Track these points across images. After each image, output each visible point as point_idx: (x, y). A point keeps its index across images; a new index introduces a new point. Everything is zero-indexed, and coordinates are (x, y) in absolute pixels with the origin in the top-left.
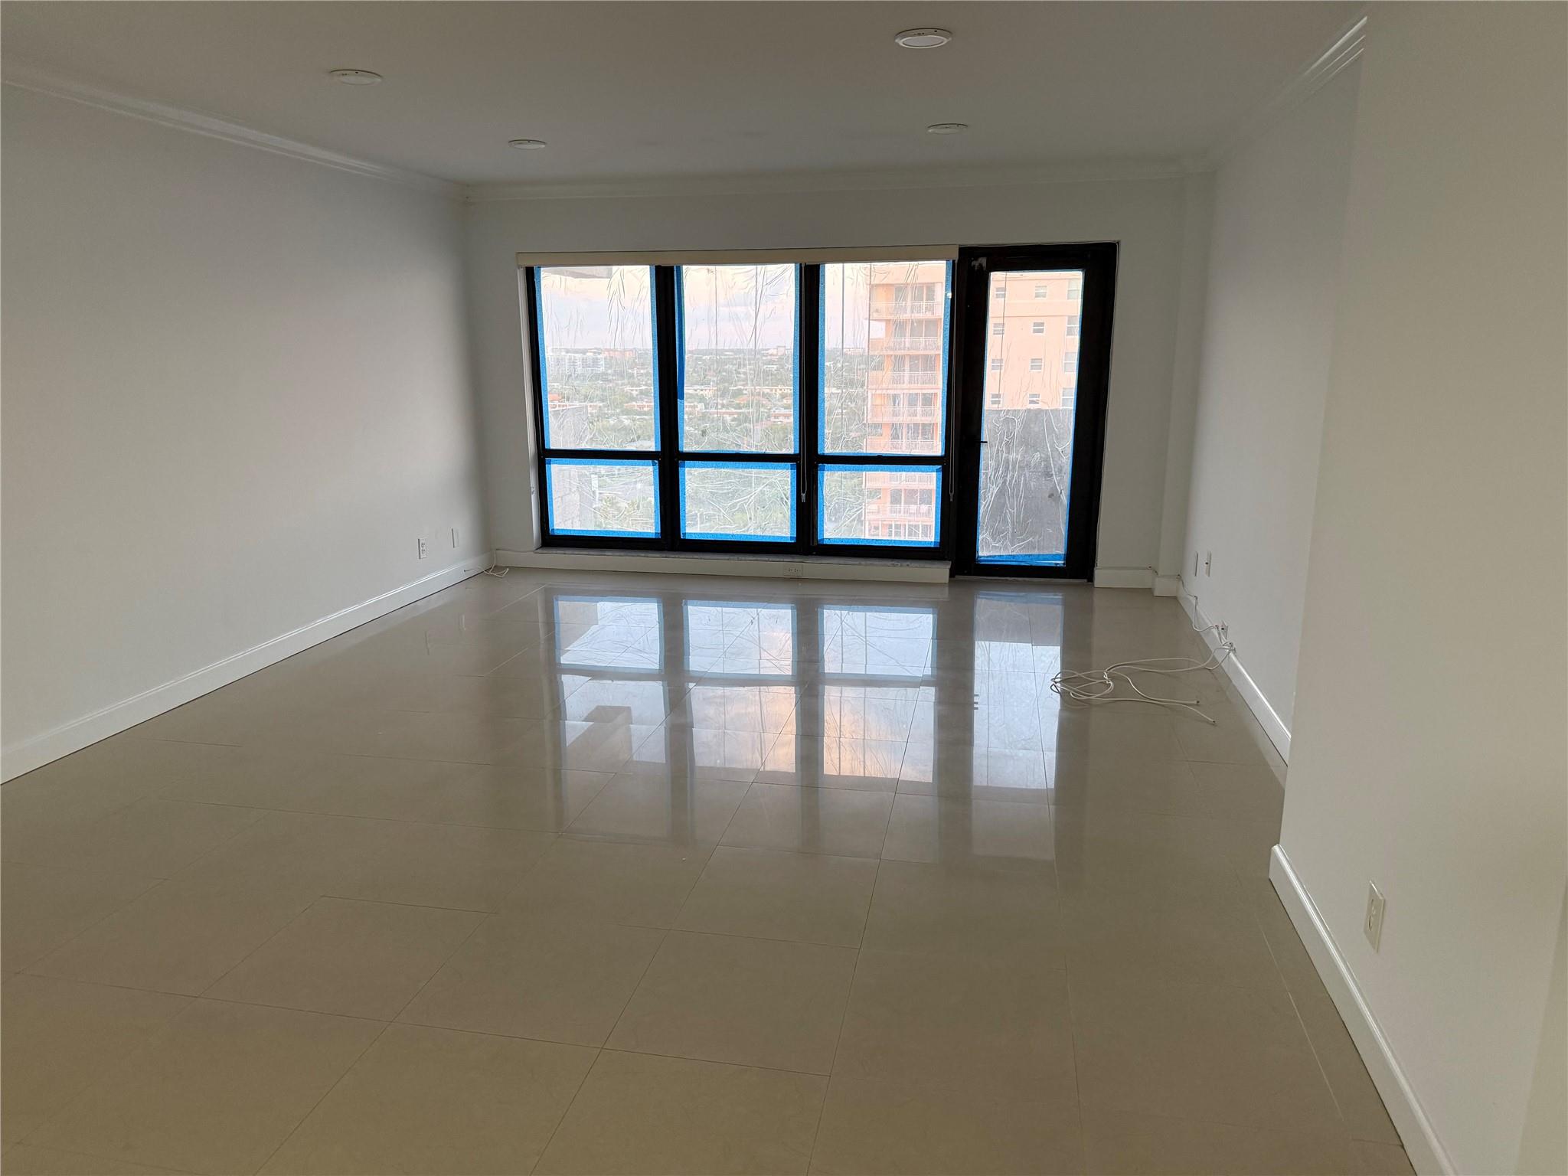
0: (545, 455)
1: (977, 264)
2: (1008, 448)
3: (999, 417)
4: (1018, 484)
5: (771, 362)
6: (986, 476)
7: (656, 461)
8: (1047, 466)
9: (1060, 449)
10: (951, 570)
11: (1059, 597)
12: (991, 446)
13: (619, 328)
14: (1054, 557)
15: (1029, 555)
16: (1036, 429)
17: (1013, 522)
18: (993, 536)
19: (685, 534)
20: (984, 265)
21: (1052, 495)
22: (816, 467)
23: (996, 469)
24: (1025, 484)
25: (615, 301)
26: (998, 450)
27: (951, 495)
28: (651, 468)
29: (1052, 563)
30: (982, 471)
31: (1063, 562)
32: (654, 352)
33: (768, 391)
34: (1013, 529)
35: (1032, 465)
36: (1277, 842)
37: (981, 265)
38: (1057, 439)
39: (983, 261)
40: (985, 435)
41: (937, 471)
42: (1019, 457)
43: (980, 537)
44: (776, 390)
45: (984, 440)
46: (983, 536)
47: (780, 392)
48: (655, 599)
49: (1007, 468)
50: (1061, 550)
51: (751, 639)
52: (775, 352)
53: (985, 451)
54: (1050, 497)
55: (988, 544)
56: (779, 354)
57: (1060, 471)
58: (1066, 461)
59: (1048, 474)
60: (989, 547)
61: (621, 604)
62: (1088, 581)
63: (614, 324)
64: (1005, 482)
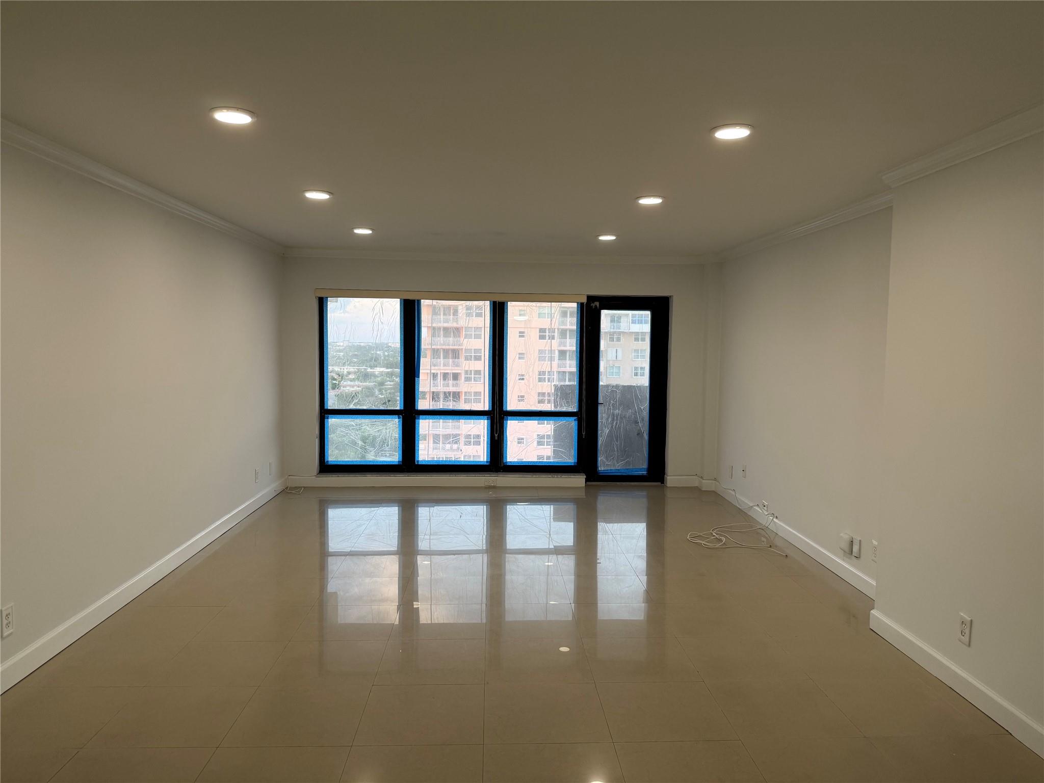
0: (325, 413)
1: (594, 305)
2: (613, 407)
3: (608, 390)
4: (619, 428)
5: (340, 351)
6: (602, 423)
7: (401, 416)
8: (636, 418)
9: (642, 408)
10: (586, 479)
11: (644, 493)
12: (604, 406)
13: (379, 335)
14: (641, 470)
15: (627, 469)
16: (629, 397)
17: (618, 451)
18: (607, 458)
19: (418, 461)
20: (598, 306)
21: (639, 434)
22: (503, 418)
23: (607, 419)
24: (623, 428)
25: (377, 319)
26: (608, 408)
27: (584, 434)
28: (397, 420)
29: (641, 473)
30: (599, 420)
31: (646, 473)
32: (401, 349)
33: (339, 370)
34: (618, 454)
35: (627, 416)
36: (873, 608)
37: (596, 306)
38: (640, 402)
39: (597, 304)
40: (601, 400)
41: (575, 420)
42: (620, 412)
43: (599, 459)
44: (343, 369)
45: (600, 403)
46: (601, 458)
47: (347, 370)
48: (397, 505)
49: (613, 419)
50: (645, 466)
51: (459, 528)
52: (342, 344)
53: (601, 409)
54: (638, 435)
55: (604, 463)
56: (345, 345)
57: (643, 420)
58: (646, 413)
59: (636, 422)
60: (605, 464)
61: (373, 509)
62: (661, 483)
63: (375, 333)
64: (612, 427)
